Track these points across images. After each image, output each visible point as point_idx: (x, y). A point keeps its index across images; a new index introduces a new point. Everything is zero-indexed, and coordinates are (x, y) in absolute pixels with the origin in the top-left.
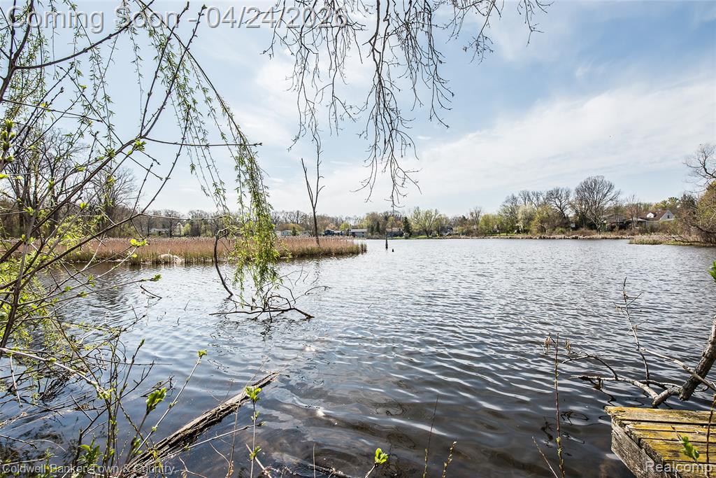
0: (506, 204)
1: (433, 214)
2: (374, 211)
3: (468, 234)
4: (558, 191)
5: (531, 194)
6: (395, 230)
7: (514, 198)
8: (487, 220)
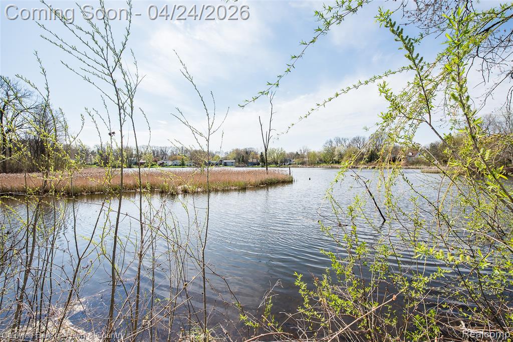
0: (326, 145)
1: (280, 150)
2: (238, 148)
3: (303, 163)
4: (358, 138)
5: (341, 139)
6: (255, 161)
7: (331, 142)
8: (314, 155)
